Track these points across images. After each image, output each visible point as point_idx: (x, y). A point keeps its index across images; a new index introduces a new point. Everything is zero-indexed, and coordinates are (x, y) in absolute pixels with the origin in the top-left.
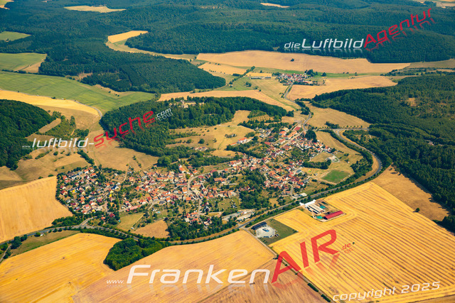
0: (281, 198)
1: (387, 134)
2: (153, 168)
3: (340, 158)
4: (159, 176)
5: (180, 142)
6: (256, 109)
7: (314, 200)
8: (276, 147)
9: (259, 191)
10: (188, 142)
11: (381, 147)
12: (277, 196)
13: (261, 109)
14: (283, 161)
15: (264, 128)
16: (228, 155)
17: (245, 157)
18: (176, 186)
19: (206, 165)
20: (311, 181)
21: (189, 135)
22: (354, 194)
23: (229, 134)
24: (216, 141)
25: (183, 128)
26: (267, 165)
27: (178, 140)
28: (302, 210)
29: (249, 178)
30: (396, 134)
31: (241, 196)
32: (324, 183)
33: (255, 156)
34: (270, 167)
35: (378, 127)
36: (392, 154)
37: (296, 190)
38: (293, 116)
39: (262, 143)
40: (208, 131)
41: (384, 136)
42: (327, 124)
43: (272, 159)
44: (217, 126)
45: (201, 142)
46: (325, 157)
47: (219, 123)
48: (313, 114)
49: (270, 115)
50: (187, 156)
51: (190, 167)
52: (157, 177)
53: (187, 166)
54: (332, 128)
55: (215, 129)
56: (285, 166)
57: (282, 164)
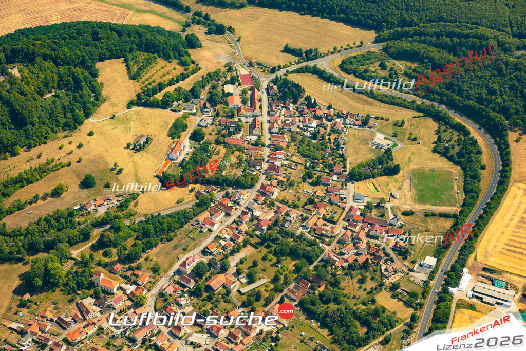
0: (394, 287)
1: (435, 53)
2: (22, 305)
3: (395, 135)
4: (62, 324)
5: (36, 198)
6: (131, 50)
7: (465, 270)
8: (256, 145)
9: (335, 284)
10: (56, 193)
11: (449, 87)
12: (381, 285)
13: (140, 47)
14: (304, 180)
15: (186, 100)
16: (180, 202)
17: (218, 195)
18: (133, 341)
19: (150, 248)
20: (403, 217)
21: (42, 171)
22: (517, 227)
23: (130, 139)
24: (120, 171)
25: (14, 154)
26: (282, 202)
27: (23, 194)
28: (472, 307)
29: (279, 254)
30: (452, 50)
31: (310, 315)
32: (433, 215)
33: (238, 184)
34: (295, 206)
35: (398, 37)
36: (490, 102)
37: (403, 253)
38: (200, 46)
39: (218, 143)
40: (80, 146)
41: (431, 60)
42: (287, 50)
43: (279, 183)
44: (89, 124)
45: (87, 183)
46: (365, 141)
47: (87, 116)
48: (231, 29)
49: (167, 58)
50: (86, 237)
51: (119, 267)
52: (57, 329)
53: (105, 266)
54: (308, 59)
55: (91, 134)
56: (320, 191)
57: (308, 188)
